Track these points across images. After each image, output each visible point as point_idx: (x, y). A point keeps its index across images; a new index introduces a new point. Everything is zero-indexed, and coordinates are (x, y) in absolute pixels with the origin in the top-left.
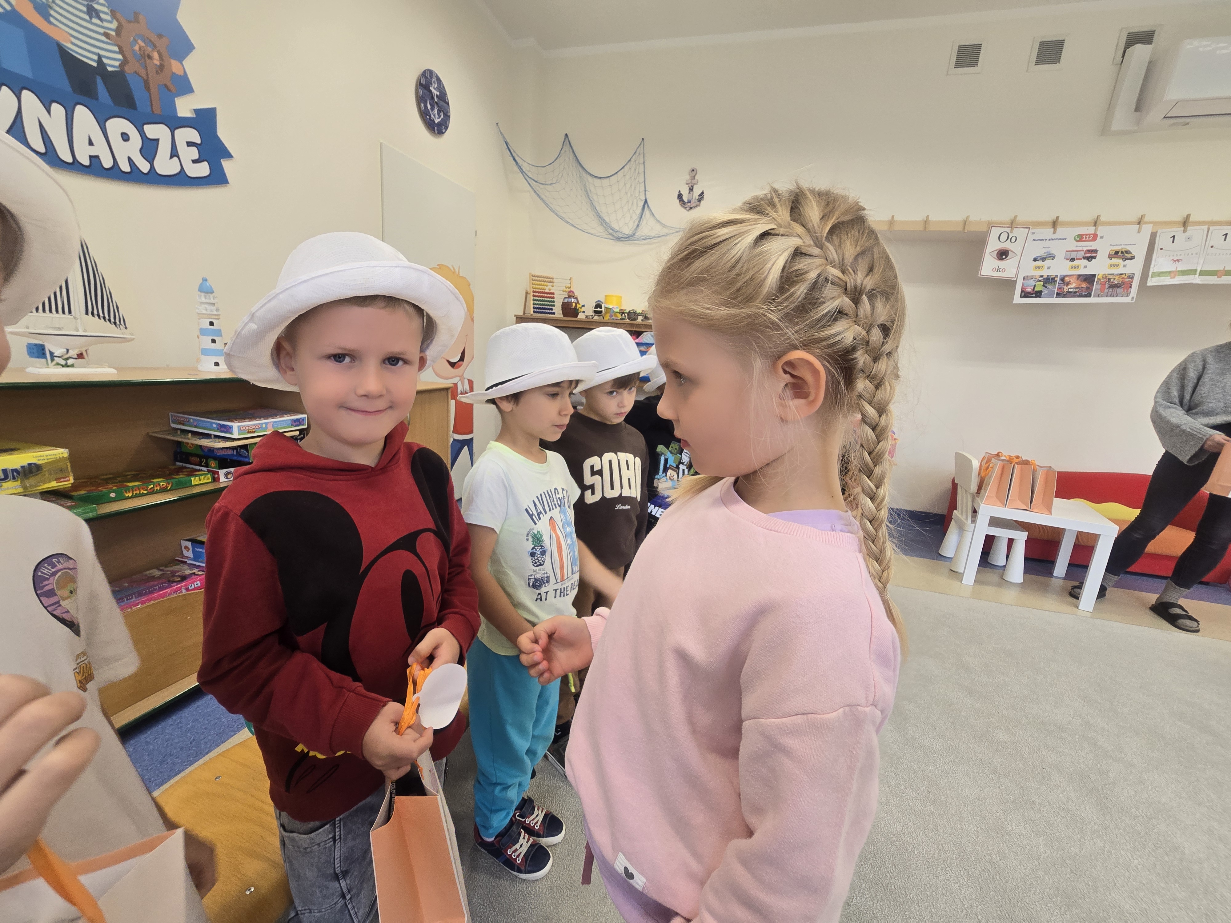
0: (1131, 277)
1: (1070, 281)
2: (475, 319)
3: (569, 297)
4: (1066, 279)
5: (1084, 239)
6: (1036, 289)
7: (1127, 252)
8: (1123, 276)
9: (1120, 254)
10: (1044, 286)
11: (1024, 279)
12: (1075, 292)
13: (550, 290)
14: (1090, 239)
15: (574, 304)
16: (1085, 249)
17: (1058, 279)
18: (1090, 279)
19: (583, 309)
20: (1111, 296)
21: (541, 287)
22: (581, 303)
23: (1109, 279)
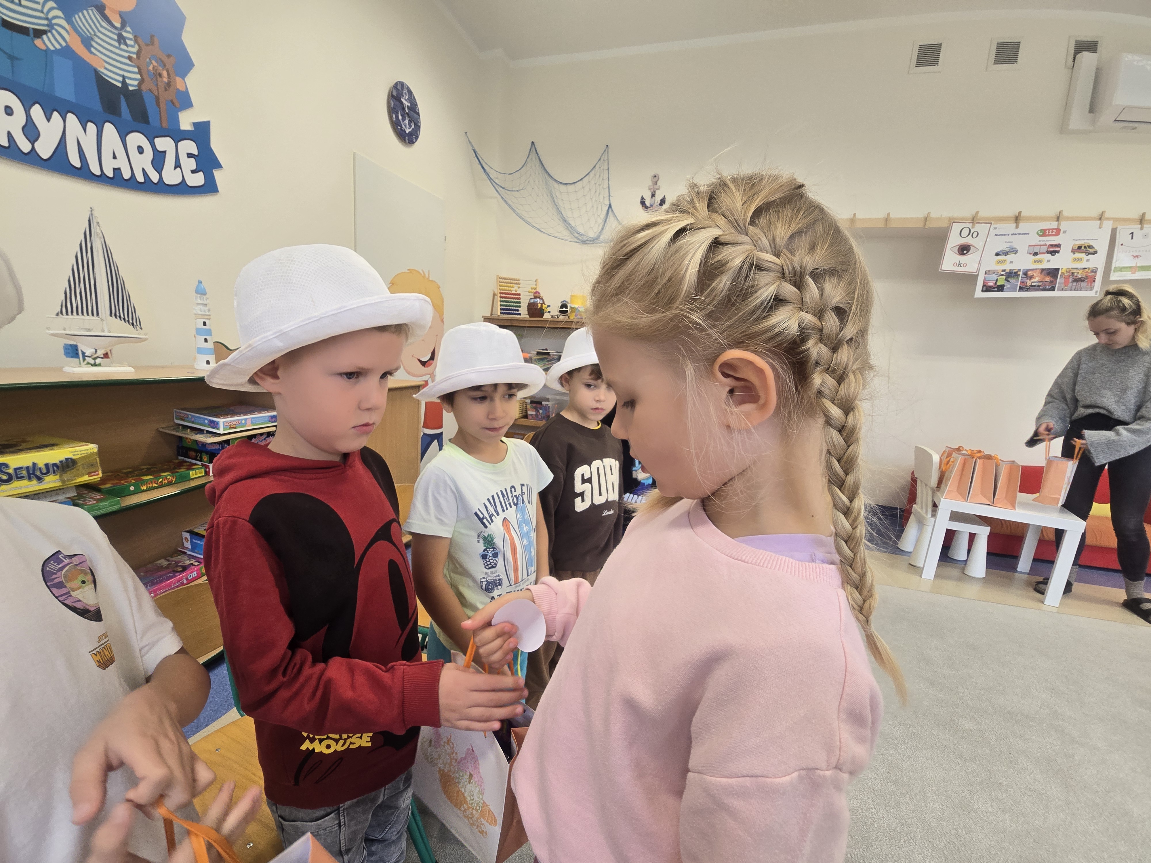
0: (1095, 271)
1: (1033, 275)
2: (445, 320)
3: (535, 297)
4: (1029, 273)
5: (1047, 234)
6: (998, 284)
7: (1089, 247)
8: (1087, 270)
9: (1083, 248)
10: (1006, 280)
11: (986, 273)
12: (1039, 286)
13: (516, 291)
14: (1053, 233)
15: (539, 305)
16: (1048, 243)
17: (1021, 273)
18: (1053, 273)
19: (549, 309)
20: (1075, 290)
21: (508, 288)
22: (547, 304)
23: (1073, 273)
